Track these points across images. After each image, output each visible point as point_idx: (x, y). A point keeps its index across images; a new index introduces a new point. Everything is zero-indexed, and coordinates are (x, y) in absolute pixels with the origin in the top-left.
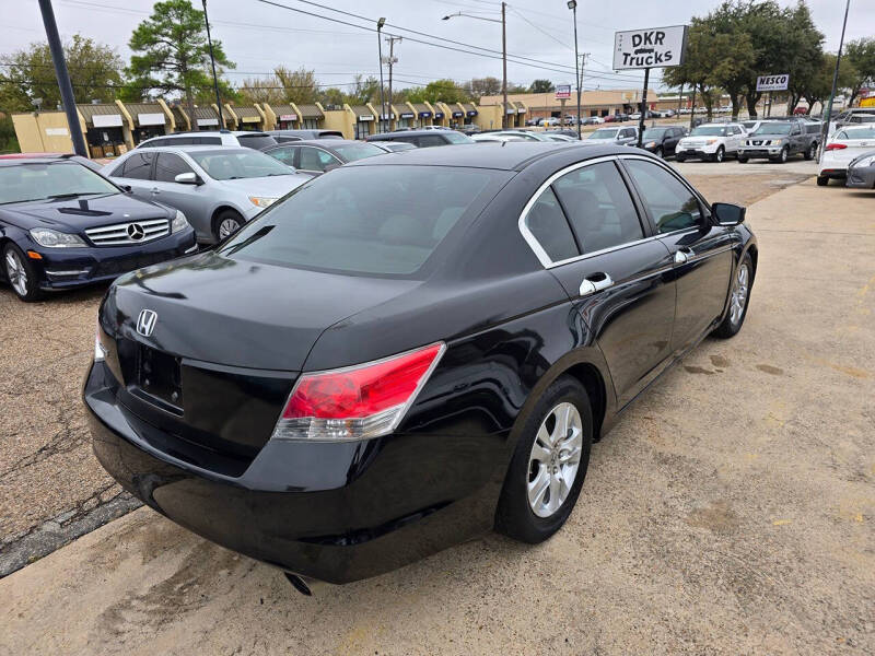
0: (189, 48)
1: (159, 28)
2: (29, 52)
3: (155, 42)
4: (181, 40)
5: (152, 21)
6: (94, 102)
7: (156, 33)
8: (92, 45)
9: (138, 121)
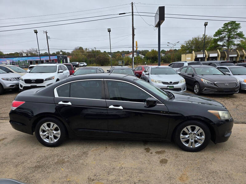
0: (231, 35)
1: (224, 30)
2: (191, 39)
3: (221, 34)
4: (230, 33)
5: (222, 28)
6: (201, 51)
7: (222, 31)
8: (207, 36)
9: (209, 56)
